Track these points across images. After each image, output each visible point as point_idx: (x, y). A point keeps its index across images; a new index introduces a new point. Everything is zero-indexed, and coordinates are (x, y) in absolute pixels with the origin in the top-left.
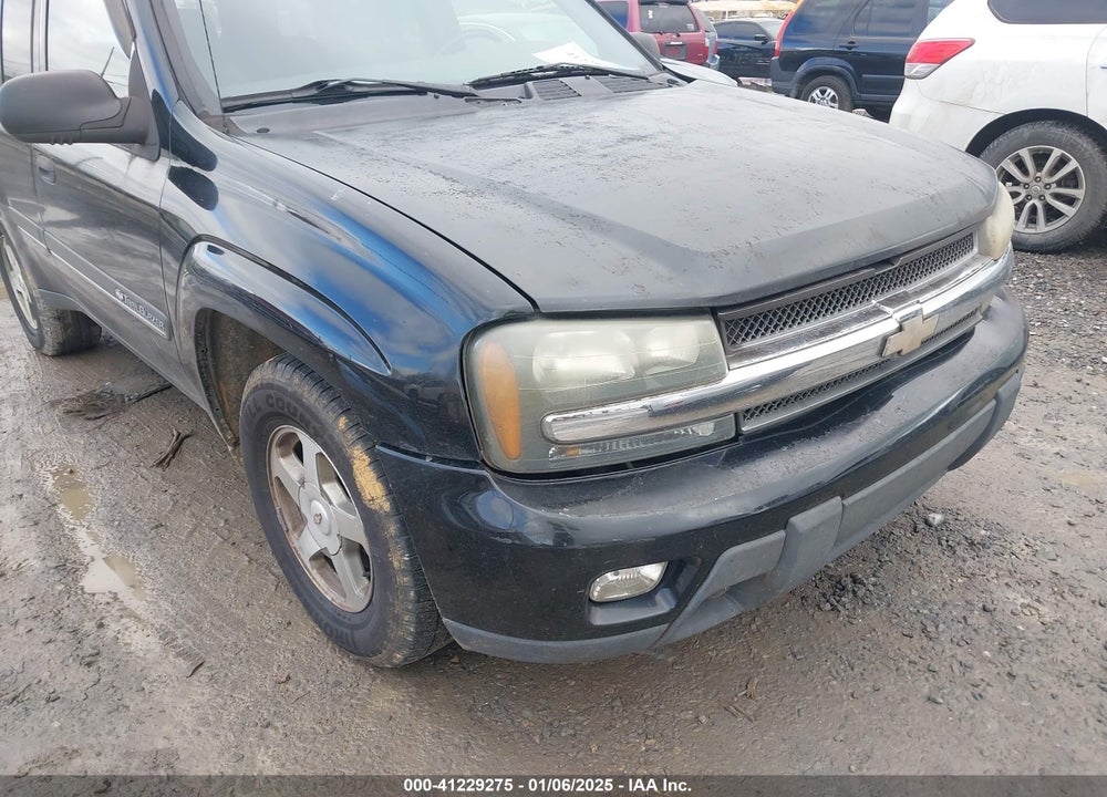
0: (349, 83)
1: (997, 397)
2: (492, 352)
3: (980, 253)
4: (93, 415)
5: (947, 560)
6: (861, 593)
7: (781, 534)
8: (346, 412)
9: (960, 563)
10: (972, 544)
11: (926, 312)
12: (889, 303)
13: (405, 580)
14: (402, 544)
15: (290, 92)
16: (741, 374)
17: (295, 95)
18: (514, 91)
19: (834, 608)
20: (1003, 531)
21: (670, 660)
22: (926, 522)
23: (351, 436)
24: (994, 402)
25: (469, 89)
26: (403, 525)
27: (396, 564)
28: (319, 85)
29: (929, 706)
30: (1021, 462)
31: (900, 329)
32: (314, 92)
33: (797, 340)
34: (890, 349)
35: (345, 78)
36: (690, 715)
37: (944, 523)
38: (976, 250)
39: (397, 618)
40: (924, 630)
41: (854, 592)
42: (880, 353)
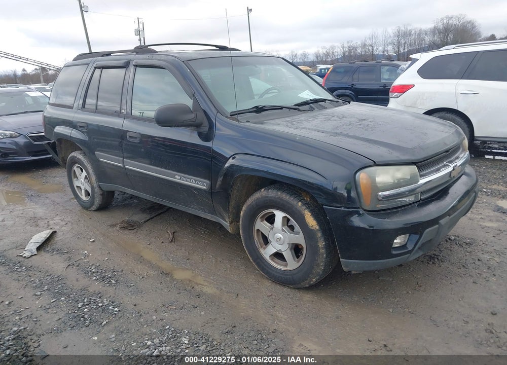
0: (264, 107)
1: (475, 192)
2: (362, 176)
3: (463, 150)
4: (131, 228)
5: (461, 249)
6: (439, 258)
7: (437, 226)
8: (300, 201)
9: (465, 249)
10: (467, 244)
11: (458, 165)
12: (449, 162)
13: (323, 251)
14: (323, 239)
15: (249, 109)
16: (422, 181)
17: (250, 110)
18: (307, 107)
19: (433, 263)
20: (475, 240)
21: (391, 280)
22: (449, 239)
23: (304, 207)
24: (474, 194)
25: (295, 107)
26: (323, 233)
27: (320, 246)
28: (256, 107)
29: (475, 284)
30: (471, 221)
31: (454, 170)
32: (255, 109)
33: (432, 172)
34: (452, 175)
35: (263, 105)
36: (405, 292)
37: (455, 239)
38: (461, 149)
39: (318, 265)
40: (464, 266)
41: (437, 258)
42: (450, 177)
